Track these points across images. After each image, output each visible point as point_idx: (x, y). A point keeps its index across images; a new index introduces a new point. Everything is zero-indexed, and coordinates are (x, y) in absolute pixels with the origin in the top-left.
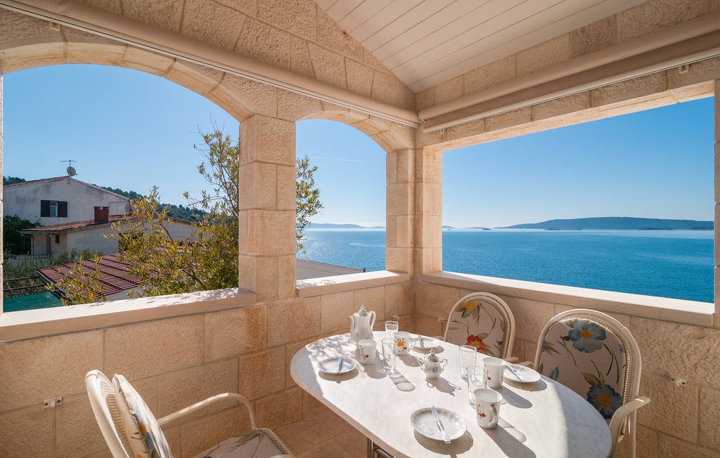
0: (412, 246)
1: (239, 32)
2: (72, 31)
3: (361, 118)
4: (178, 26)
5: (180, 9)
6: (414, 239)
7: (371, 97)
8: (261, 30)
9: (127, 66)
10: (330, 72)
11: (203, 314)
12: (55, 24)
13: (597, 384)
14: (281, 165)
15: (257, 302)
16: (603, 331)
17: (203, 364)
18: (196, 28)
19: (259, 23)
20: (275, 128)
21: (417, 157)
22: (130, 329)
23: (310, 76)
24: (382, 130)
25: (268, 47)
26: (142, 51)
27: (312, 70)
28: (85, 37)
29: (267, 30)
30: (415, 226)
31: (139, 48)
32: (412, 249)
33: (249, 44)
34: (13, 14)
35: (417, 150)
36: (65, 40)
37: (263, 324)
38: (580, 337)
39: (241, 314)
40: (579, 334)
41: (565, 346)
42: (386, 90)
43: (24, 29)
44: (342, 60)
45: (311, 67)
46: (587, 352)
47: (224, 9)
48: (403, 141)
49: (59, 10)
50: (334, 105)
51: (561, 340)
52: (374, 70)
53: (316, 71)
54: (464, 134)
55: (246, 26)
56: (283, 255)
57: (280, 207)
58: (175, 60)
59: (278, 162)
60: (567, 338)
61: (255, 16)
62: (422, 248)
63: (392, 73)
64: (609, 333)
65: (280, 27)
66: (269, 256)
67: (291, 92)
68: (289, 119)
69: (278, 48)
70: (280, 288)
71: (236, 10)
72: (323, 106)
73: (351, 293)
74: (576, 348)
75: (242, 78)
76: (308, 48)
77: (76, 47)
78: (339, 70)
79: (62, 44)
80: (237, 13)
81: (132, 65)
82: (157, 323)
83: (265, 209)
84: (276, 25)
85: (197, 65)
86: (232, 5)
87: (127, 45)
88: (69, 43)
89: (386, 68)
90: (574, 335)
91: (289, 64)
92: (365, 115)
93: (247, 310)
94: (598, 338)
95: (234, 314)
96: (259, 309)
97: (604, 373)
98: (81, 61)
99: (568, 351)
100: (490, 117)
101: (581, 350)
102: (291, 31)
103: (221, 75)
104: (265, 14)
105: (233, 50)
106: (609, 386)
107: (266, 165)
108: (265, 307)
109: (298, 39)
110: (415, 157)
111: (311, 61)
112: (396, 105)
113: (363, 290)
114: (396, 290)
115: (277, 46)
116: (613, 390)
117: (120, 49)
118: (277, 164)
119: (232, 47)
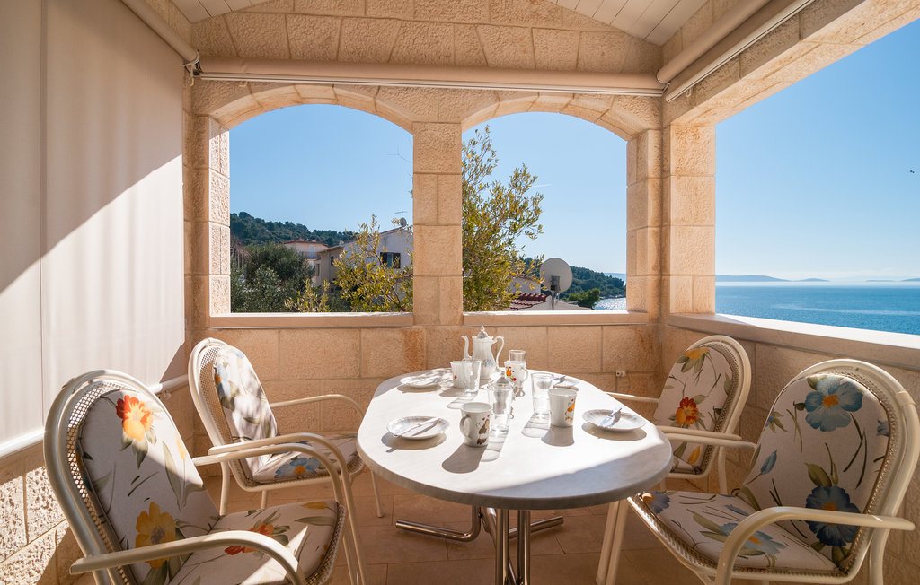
0: (656, 272)
1: (393, 41)
2: (256, 83)
3: (565, 100)
4: (335, 54)
5: (337, 37)
6: (661, 261)
7: (578, 69)
8: (418, 30)
9: (308, 103)
10: (509, 53)
11: (360, 328)
12: (243, 82)
13: (825, 484)
14: (442, 174)
15: (415, 324)
16: (860, 395)
17: (360, 378)
18: (352, 50)
19: (416, 23)
20: (436, 134)
21: (664, 139)
22: (298, 334)
23: (481, 65)
24: (603, 111)
25: (426, 46)
26: (305, 86)
27: (483, 57)
28: (265, 86)
29: (425, 29)
30: (661, 244)
31: (304, 84)
32: (656, 278)
33: (405, 49)
34: (221, 82)
35: (663, 130)
36: (251, 93)
37: (423, 350)
38: (821, 404)
39: (397, 335)
40: (821, 399)
41: (795, 418)
42: (603, 54)
43: (226, 92)
44: (527, 33)
45: (481, 54)
46: (823, 430)
47: (378, 22)
48: (641, 119)
49: (242, 70)
50: (515, 92)
51: (792, 409)
52: (582, 32)
53: (488, 56)
54: (716, 90)
55: (402, 31)
56: (445, 276)
57: (442, 221)
58: (333, 86)
59: (440, 171)
60: (801, 406)
61: (412, 18)
62: (670, 275)
63: (613, 28)
64: (868, 399)
65: (441, 20)
66: (429, 276)
67: (454, 90)
68: (452, 121)
69: (439, 44)
70: (441, 313)
71: (390, 19)
72: (498, 96)
73: (543, 330)
74: (809, 423)
75: (398, 87)
76: (477, 32)
77: (262, 96)
78: (523, 46)
79: (250, 96)
80: (392, 21)
81: (311, 100)
82: (319, 331)
83: (424, 225)
84: (436, 19)
85: (352, 86)
86: (387, 15)
87: (294, 84)
88: (255, 94)
89: (603, 24)
90: (813, 402)
91: (452, 59)
92: (566, 95)
93: (405, 333)
94: (849, 408)
95: (389, 334)
96: (418, 332)
97: (840, 468)
98: (274, 108)
99: (797, 426)
100: (746, 51)
101: (815, 426)
102: (455, 20)
103: (376, 90)
104: (423, 11)
105: (389, 62)
106: (843, 491)
107: (425, 176)
108: (424, 331)
109: (464, 26)
110: (662, 140)
111: (482, 47)
112: (623, 72)
113: (562, 328)
114: (626, 334)
115: (438, 42)
116: (847, 497)
117: (289, 89)
118: (438, 174)
119: (387, 58)
